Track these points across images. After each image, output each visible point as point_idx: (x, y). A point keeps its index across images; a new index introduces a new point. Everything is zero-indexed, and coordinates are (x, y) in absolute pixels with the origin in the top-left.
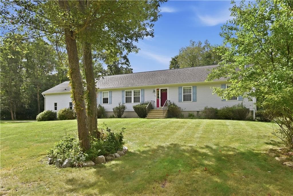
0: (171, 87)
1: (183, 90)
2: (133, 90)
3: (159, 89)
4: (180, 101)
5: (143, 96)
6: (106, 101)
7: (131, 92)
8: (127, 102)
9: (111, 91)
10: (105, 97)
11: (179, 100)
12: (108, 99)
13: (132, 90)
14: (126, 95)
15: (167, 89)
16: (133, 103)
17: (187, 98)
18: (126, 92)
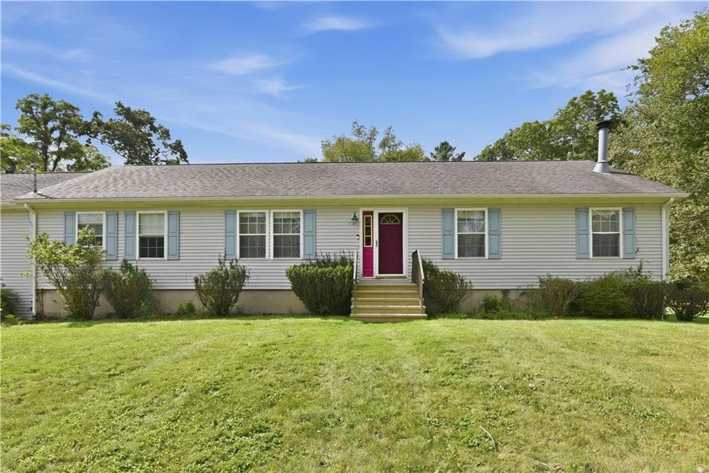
0: (415, 206)
1: (458, 219)
2: (272, 211)
3: (372, 213)
4: (447, 256)
5: (311, 234)
6: (151, 247)
7: (263, 219)
8: (246, 256)
9: (176, 208)
10: (148, 233)
11: (444, 254)
12: (161, 240)
13: (267, 211)
14: (242, 230)
15: (400, 215)
16: (272, 257)
17: (472, 247)
18: (243, 219)
